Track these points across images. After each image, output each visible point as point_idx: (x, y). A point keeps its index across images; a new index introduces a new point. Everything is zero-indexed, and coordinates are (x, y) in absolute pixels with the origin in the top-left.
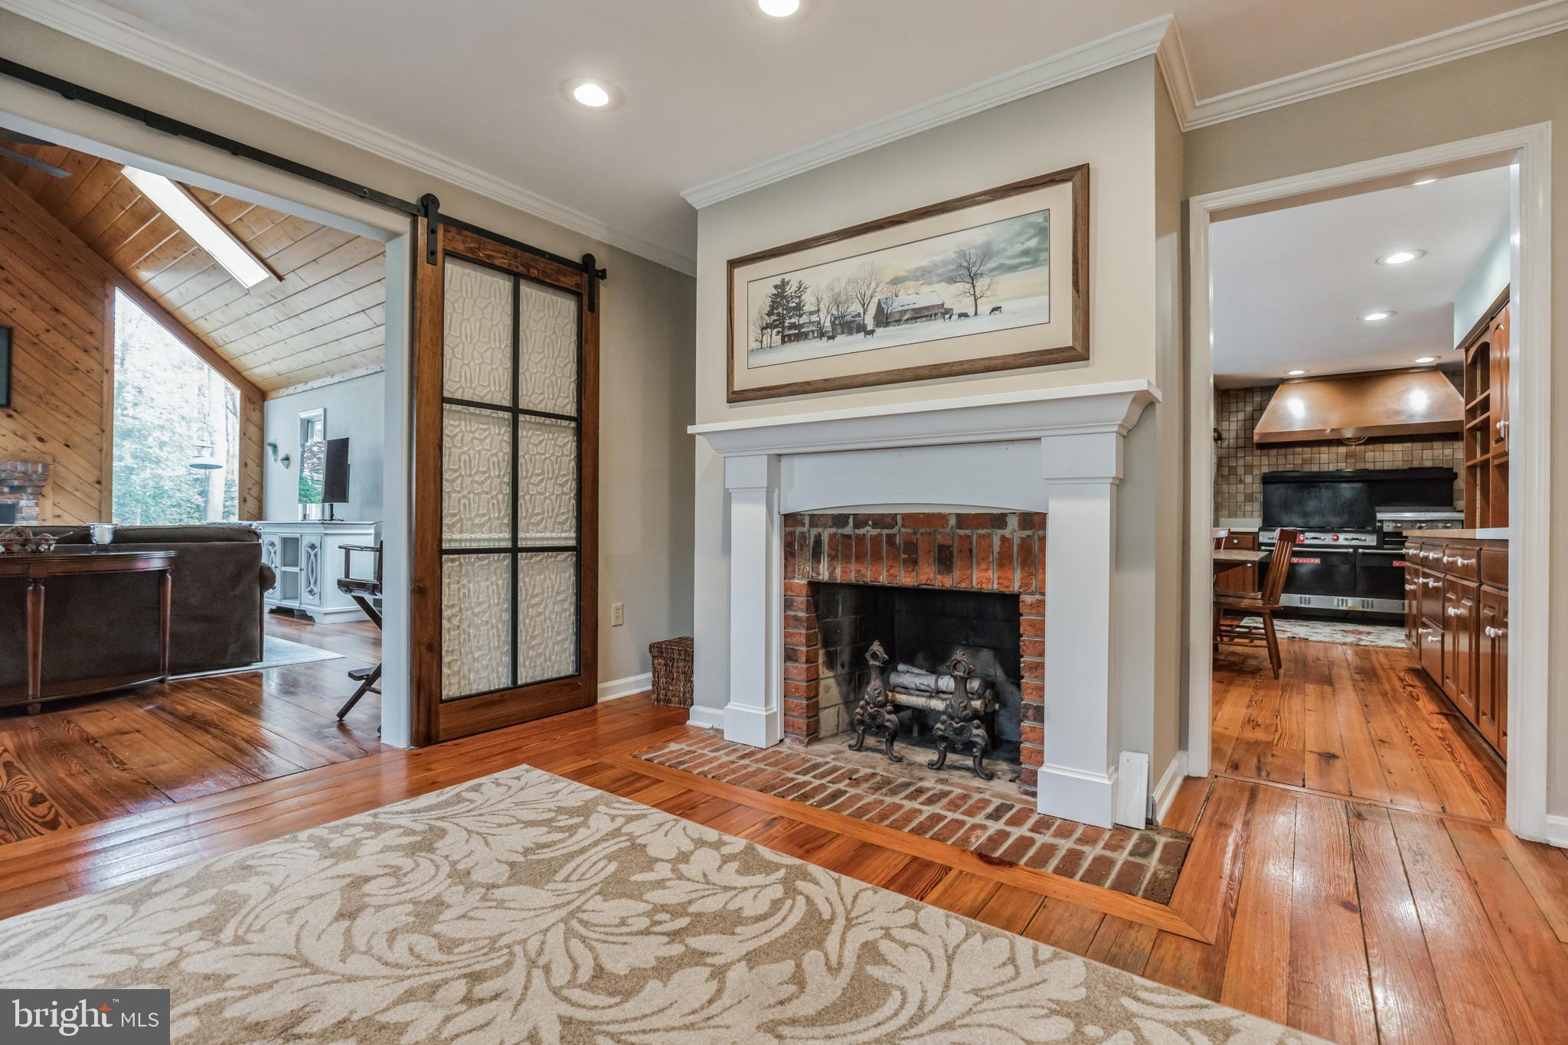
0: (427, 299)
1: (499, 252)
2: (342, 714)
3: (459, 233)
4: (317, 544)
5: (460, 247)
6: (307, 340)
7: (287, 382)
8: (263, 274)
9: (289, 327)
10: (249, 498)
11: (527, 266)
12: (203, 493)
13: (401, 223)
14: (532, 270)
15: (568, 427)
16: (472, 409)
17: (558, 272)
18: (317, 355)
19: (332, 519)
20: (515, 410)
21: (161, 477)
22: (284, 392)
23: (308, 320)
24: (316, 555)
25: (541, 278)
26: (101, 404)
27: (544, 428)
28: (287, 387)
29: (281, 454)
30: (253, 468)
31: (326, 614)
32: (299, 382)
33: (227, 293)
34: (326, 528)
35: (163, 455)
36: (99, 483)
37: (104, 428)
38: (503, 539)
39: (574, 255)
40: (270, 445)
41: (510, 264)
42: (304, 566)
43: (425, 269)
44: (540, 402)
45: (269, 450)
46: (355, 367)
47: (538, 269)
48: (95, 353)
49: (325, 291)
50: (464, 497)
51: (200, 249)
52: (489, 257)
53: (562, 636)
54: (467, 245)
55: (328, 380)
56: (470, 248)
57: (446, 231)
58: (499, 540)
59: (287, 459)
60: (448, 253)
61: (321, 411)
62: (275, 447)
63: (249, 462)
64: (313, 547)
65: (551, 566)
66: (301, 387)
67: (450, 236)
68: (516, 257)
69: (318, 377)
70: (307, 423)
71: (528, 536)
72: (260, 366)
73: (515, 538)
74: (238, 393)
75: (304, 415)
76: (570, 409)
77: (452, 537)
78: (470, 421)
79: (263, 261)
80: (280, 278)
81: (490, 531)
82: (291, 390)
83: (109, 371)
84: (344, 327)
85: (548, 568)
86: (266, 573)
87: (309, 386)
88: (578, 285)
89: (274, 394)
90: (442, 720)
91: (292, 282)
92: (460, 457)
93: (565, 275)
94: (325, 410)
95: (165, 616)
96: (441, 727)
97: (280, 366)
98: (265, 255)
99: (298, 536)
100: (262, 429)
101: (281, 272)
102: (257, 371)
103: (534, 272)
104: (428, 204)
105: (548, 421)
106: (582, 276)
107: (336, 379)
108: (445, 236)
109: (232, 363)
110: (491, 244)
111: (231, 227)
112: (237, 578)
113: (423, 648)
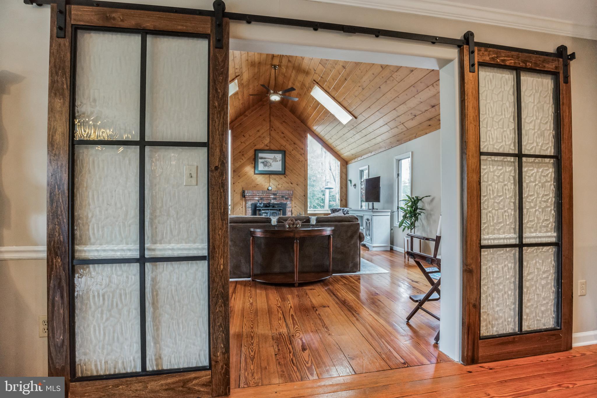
0: (470, 94)
1: (508, 56)
2: (409, 318)
3: (486, 51)
4: (370, 219)
5: (487, 59)
6: (363, 140)
7: (355, 157)
8: (350, 118)
9: (358, 136)
10: (343, 199)
11: (525, 62)
12: (324, 195)
13: (452, 53)
14: (528, 64)
15: (549, 163)
16: (493, 158)
17: (544, 61)
18: (367, 145)
19: (373, 209)
20: (520, 156)
21: (314, 191)
22: (353, 161)
23: (364, 132)
24: (369, 223)
25: (533, 67)
26: (305, 171)
27: (534, 165)
28: (355, 159)
29: (353, 184)
30: (344, 189)
31: (373, 247)
32: (359, 157)
33: (339, 128)
34: (373, 213)
35: (315, 184)
36: (304, 196)
37: (306, 179)
38: (512, 238)
39: (551, 48)
40: (349, 180)
41: (515, 63)
42: (365, 227)
43: (469, 76)
44: (532, 148)
45: (349, 182)
46: (380, 148)
47: (531, 62)
48: (303, 155)
49: (373, 119)
50: (490, 212)
51: (331, 114)
52: (503, 61)
53: (547, 301)
54: (491, 56)
55: (370, 154)
56: (493, 58)
57: (479, 50)
58: (510, 238)
59: (355, 185)
60: (481, 64)
61: (367, 167)
62: (351, 181)
63: (343, 187)
64: (368, 220)
65: (540, 254)
66: (359, 159)
67: (481, 53)
68: (518, 58)
69: (366, 153)
70: (362, 172)
71: (529, 236)
72: (346, 153)
73: (521, 237)
74: (339, 163)
75: (361, 169)
76: (551, 151)
77: (487, 238)
78: (493, 165)
79: (350, 113)
80: (356, 118)
81: (504, 233)
82: (356, 160)
83: (306, 160)
84: (378, 132)
85: (537, 255)
86: (361, 235)
87: (362, 158)
88: (556, 68)
89: (350, 162)
90: (480, 350)
91: (361, 118)
92: (487, 188)
93: (548, 62)
94: (369, 166)
95: (330, 252)
96: (480, 355)
97: (353, 152)
98: (351, 110)
99: (363, 215)
100: (346, 175)
101: (356, 115)
102: (345, 155)
103: (529, 65)
104: (468, 37)
105: (537, 160)
106: (558, 61)
107: (373, 153)
108: (478, 54)
109: (338, 153)
110: (503, 53)
111: (341, 103)
112: (352, 237)
113: (471, 306)
